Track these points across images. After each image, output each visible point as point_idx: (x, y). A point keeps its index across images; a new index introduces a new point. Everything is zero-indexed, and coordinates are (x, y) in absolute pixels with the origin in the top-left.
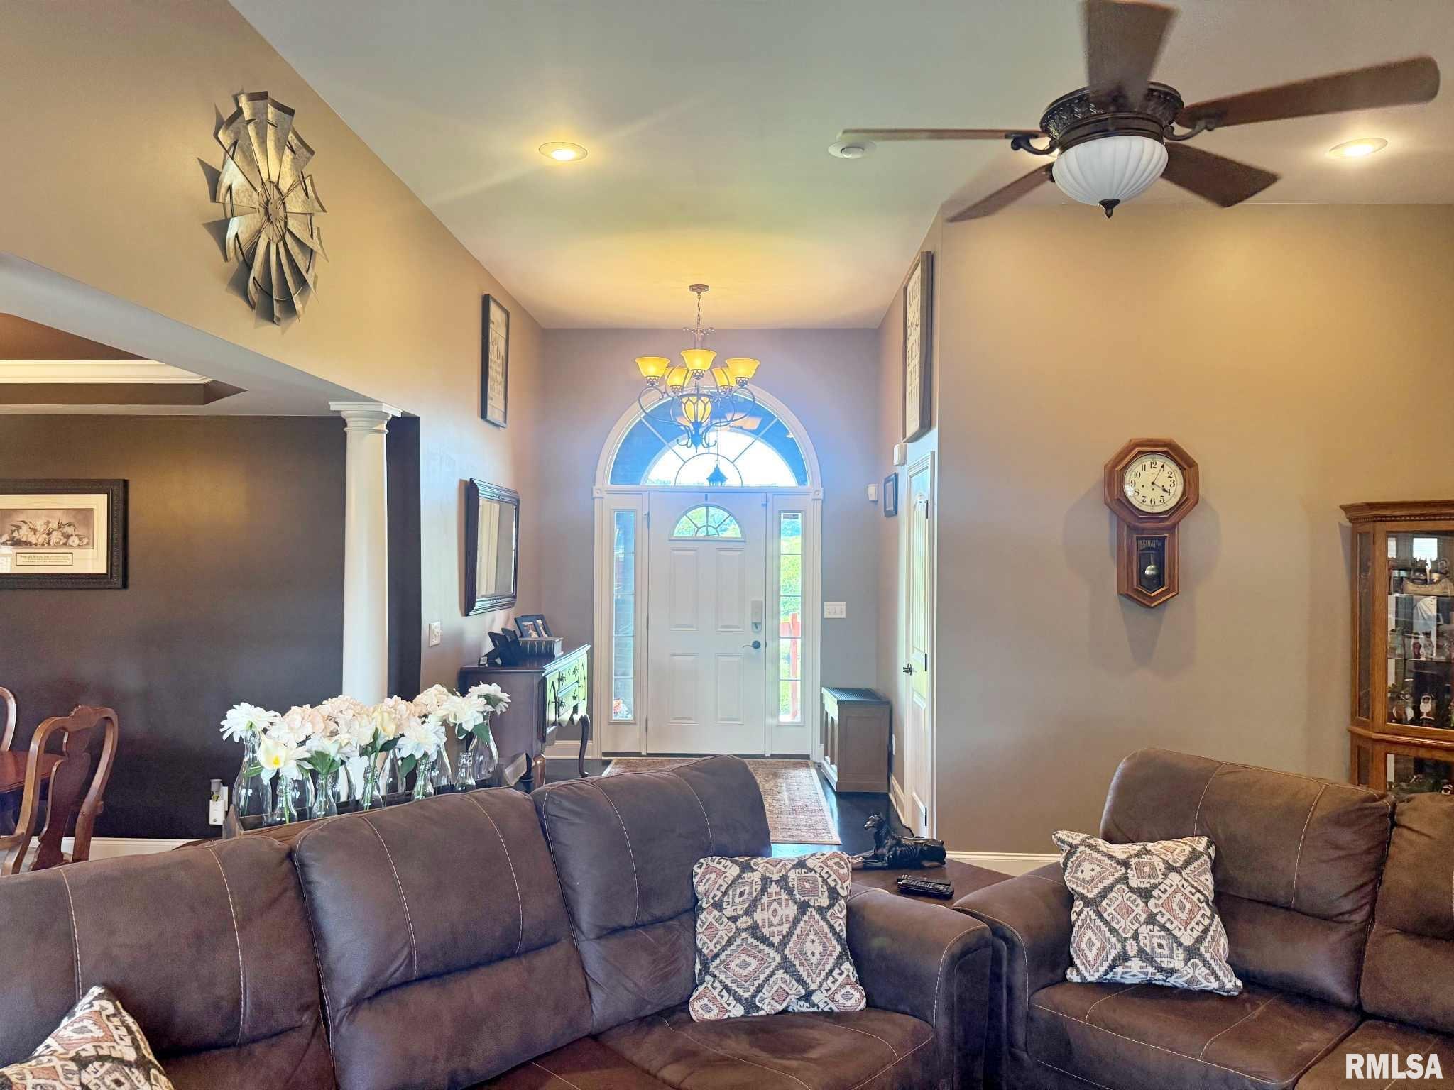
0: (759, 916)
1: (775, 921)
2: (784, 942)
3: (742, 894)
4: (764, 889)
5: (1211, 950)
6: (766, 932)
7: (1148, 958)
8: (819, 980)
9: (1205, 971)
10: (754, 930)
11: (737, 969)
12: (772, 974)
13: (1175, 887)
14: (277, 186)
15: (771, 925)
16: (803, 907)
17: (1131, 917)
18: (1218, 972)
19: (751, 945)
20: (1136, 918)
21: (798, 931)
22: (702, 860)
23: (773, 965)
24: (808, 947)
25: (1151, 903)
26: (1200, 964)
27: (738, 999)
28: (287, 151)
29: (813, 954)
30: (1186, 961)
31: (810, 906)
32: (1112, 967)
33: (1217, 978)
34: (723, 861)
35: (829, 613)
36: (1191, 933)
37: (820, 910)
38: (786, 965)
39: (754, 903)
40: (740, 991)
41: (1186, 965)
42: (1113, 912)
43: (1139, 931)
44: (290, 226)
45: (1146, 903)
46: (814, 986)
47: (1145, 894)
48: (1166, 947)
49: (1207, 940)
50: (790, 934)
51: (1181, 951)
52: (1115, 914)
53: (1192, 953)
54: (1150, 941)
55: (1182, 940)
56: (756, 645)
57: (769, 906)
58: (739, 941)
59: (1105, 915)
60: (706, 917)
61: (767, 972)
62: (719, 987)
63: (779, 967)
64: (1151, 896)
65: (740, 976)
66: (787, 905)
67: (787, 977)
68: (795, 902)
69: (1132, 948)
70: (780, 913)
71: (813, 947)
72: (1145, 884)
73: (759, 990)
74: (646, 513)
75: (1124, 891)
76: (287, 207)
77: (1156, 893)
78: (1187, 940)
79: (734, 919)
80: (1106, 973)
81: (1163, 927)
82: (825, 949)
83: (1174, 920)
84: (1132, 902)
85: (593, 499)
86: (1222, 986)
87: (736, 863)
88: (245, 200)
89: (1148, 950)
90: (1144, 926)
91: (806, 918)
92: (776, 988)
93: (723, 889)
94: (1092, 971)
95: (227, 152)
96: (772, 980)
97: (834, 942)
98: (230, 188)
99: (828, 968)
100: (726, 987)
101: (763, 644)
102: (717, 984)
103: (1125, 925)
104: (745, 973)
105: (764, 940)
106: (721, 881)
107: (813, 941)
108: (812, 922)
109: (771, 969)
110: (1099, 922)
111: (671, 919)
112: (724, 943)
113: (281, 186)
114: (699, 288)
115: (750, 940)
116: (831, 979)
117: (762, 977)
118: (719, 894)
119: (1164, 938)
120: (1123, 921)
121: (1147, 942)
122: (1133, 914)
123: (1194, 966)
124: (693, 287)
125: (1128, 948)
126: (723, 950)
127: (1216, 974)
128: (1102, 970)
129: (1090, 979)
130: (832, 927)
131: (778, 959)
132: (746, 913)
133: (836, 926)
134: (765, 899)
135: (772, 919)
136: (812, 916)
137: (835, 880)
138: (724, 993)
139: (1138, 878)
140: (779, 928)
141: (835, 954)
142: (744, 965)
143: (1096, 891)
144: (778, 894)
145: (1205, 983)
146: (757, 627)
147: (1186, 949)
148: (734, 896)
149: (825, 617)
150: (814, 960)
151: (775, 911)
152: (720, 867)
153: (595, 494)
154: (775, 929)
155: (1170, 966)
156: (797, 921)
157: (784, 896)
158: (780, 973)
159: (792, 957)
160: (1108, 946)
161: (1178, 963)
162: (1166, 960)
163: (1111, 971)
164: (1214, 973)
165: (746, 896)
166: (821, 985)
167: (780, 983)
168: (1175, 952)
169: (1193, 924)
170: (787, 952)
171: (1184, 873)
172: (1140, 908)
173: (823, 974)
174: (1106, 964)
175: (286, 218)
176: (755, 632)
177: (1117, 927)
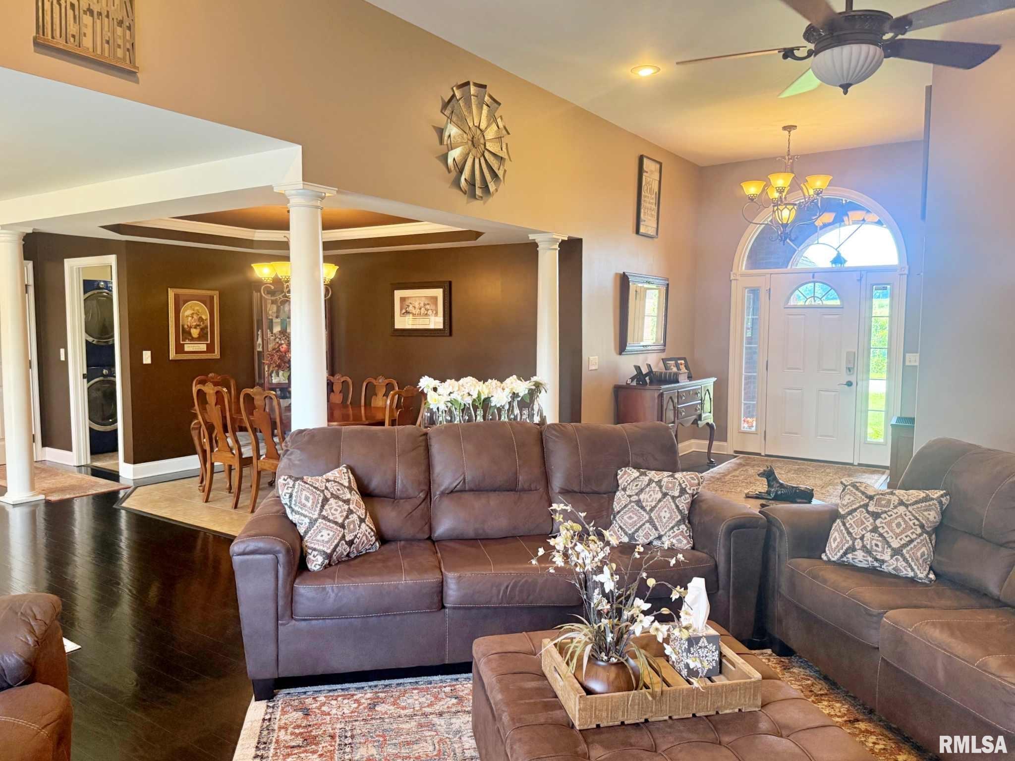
0: (642, 497)
1: (650, 500)
2: (652, 510)
3: (637, 485)
4: (648, 485)
5: (910, 552)
6: (644, 504)
7: (869, 552)
8: (666, 530)
9: (904, 564)
10: (639, 503)
11: (627, 519)
12: (644, 524)
13: (899, 514)
14: (479, 127)
15: (647, 501)
16: (665, 495)
17: (862, 527)
18: (913, 565)
19: (635, 509)
20: (865, 528)
21: (659, 506)
22: (623, 469)
23: (645, 520)
24: (663, 514)
25: (878, 522)
26: (901, 560)
27: (626, 533)
28: (485, 107)
29: (664, 517)
30: (892, 556)
31: (668, 495)
32: (845, 554)
33: (913, 570)
34: (633, 470)
35: (910, 361)
36: (900, 541)
37: (673, 498)
38: (651, 521)
39: (642, 490)
40: (627, 530)
41: (891, 558)
42: (852, 523)
43: (865, 535)
44: (488, 147)
45: (875, 521)
46: (662, 533)
47: (876, 516)
48: (880, 546)
49: (910, 546)
50: (655, 507)
51: (889, 550)
52: (853, 525)
53: (897, 552)
54: (871, 542)
55: (892, 544)
56: (849, 384)
57: (648, 493)
58: (630, 506)
59: (847, 525)
60: (619, 494)
61: (641, 523)
62: (618, 527)
63: (647, 521)
64: (880, 517)
65: (627, 523)
66: (657, 493)
67: (650, 527)
68: (662, 492)
69: (858, 544)
70: (653, 496)
71: (665, 514)
72: (879, 510)
73: (637, 530)
74: (768, 289)
75: (863, 512)
76: (486, 137)
77: (883, 516)
78: (895, 544)
79: (630, 496)
80: (842, 557)
81: (881, 535)
82: (671, 516)
83: (890, 532)
84: (866, 519)
85: (731, 281)
86: (916, 574)
87: (639, 472)
88: (459, 140)
89: (868, 547)
90: (869, 533)
91: (665, 500)
92: (645, 532)
93: (629, 482)
94: (833, 554)
95: (448, 118)
96: (644, 527)
97: (677, 514)
98: (450, 136)
99: (671, 525)
100: (620, 527)
101: (854, 384)
102: (617, 525)
103: (857, 531)
104: (630, 521)
105: (643, 508)
106: (628, 479)
107: (666, 512)
108: (667, 503)
109: (643, 522)
110: (842, 528)
111: (605, 494)
112: (623, 506)
113: (481, 127)
114: (789, 128)
115: (635, 507)
116: (672, 531)
117: (639, 525)
118: (626, 484)
119: (880, 541)
120: (856, 528)
121: (869, 542)
122: (865, 525)
123: (897, 560)
124: (785, 128)
125: (856, 544)
126: (622, 509)
127: (912, 567)
128: (839, 554)
129: (833, 559)
130: (677, 507)
131: (647, 518)
132: (637, 494)
133: (680, 506)
134: (648, 489)
135: (648, 499)
136: (668, 500)
137: (686, 485)
138: (620, 529)
139: (875, 506)
140: (651, 503)
141: (676, 520)
142: (630, 518)
143: (847, 510)
144: (654, 487)
145: (905, 572)
146: (850, 371)
147: (893, 549)
148: (633, 486)
149: (907, 363)
150: (664, 520)
151: (651, 495)
152: (630, 472)
153: (732, 277)
154: (648, 504)
155: (882, 558)
156: (660, 501)
157: (657, 489)
158: (647, 525)
159: (654, 518)
160: (844, 541)
161: (886, 557)
162: (879, 554)
163: (845, 556)
164: (910, 566)
165: (638, 487)
166: (666, 533)
167: (647, 529)
168: (886, 550)
169: (903, 536)
170: (652, 515)
171: (910, 508)
172: (870, 523)
173: (668, 528)
174: (842, 552)
175: (485, 143)
176: (850, 375)
177: (852, 531)
